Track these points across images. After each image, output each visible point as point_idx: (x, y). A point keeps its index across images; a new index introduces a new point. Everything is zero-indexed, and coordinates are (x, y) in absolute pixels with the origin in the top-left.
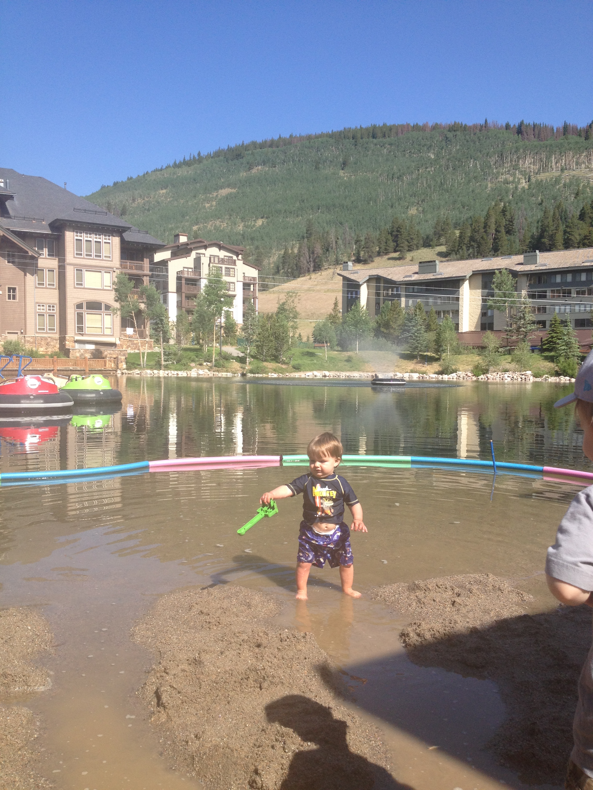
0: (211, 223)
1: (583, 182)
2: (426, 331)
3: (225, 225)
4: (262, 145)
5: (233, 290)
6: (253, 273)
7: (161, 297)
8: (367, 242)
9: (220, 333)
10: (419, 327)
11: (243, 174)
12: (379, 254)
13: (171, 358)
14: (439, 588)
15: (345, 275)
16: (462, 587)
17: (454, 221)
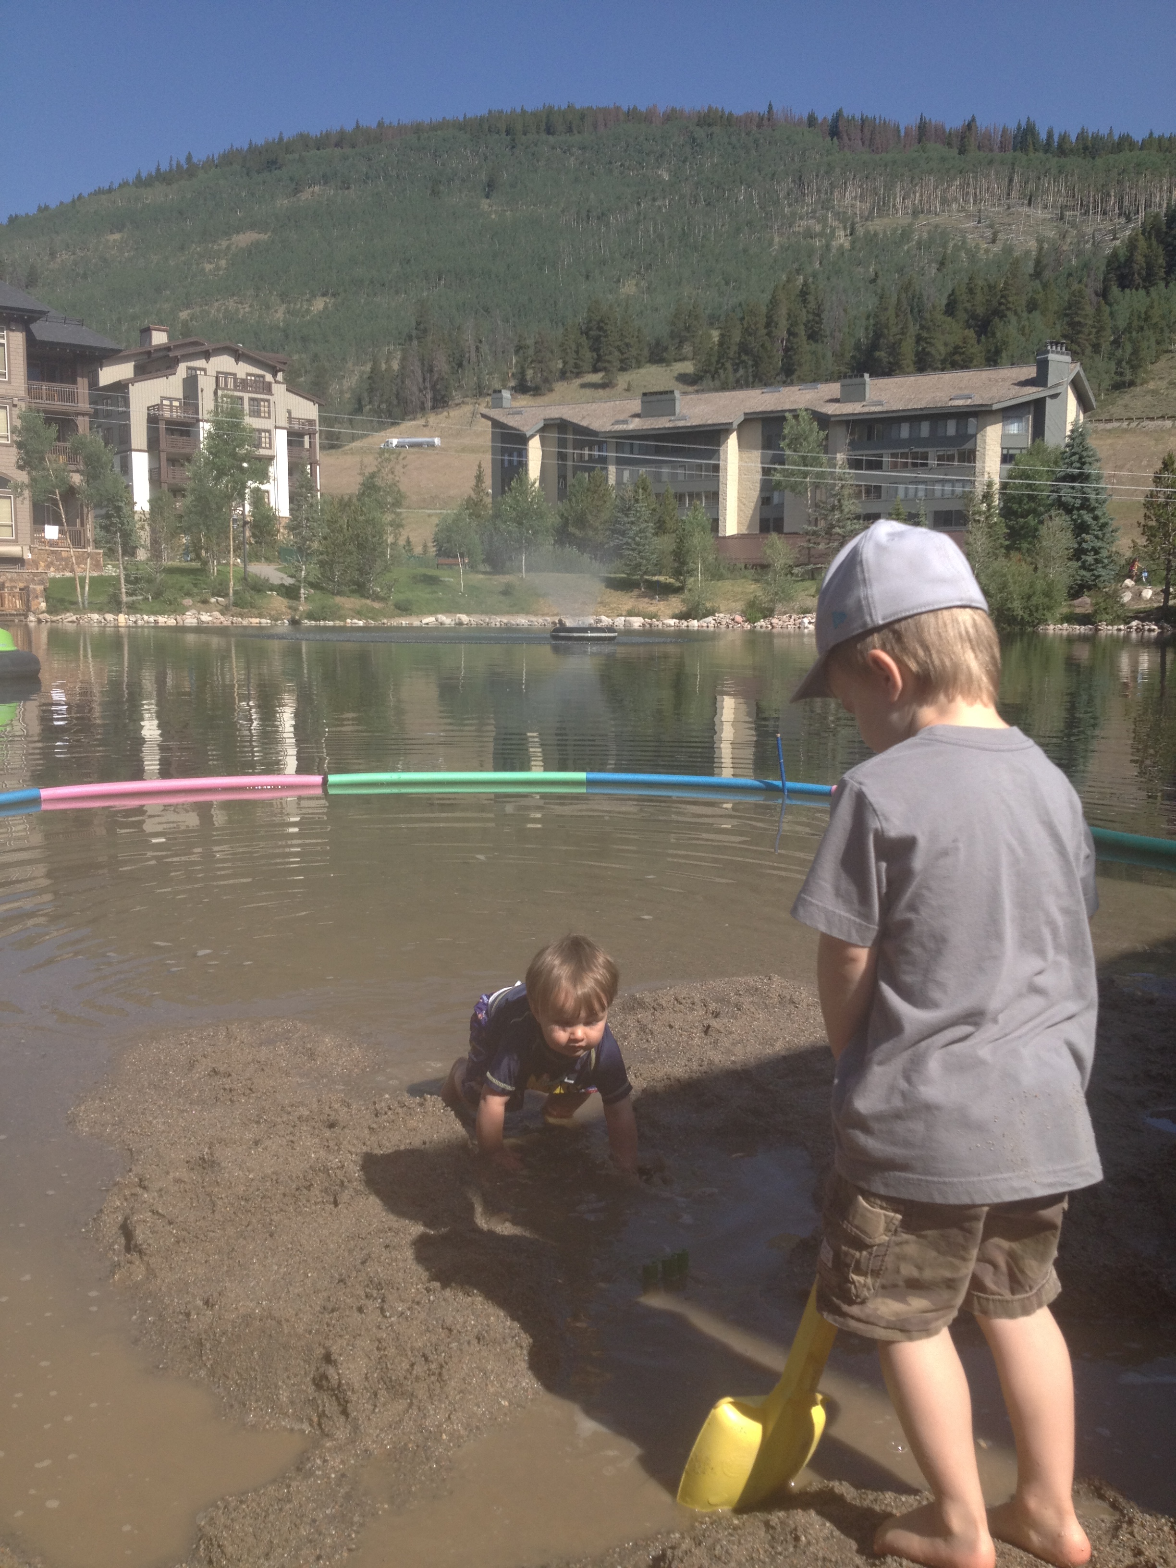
0: (216, 304)
1: (953, 239)
2: (656, 534)
3: (247, 310)
4: (321, 143)
5: (268, 445)
6: (307, 410)
7: (117, 460)
8: (540, 351)
9: (244, 537)
10: (643, 525)
11: (282, 203)
12: (563, 375)
13: (142, 589)
14: (681, 1003)
15: (496, 417)
16: (721, 1000)
17: (708, 312)
